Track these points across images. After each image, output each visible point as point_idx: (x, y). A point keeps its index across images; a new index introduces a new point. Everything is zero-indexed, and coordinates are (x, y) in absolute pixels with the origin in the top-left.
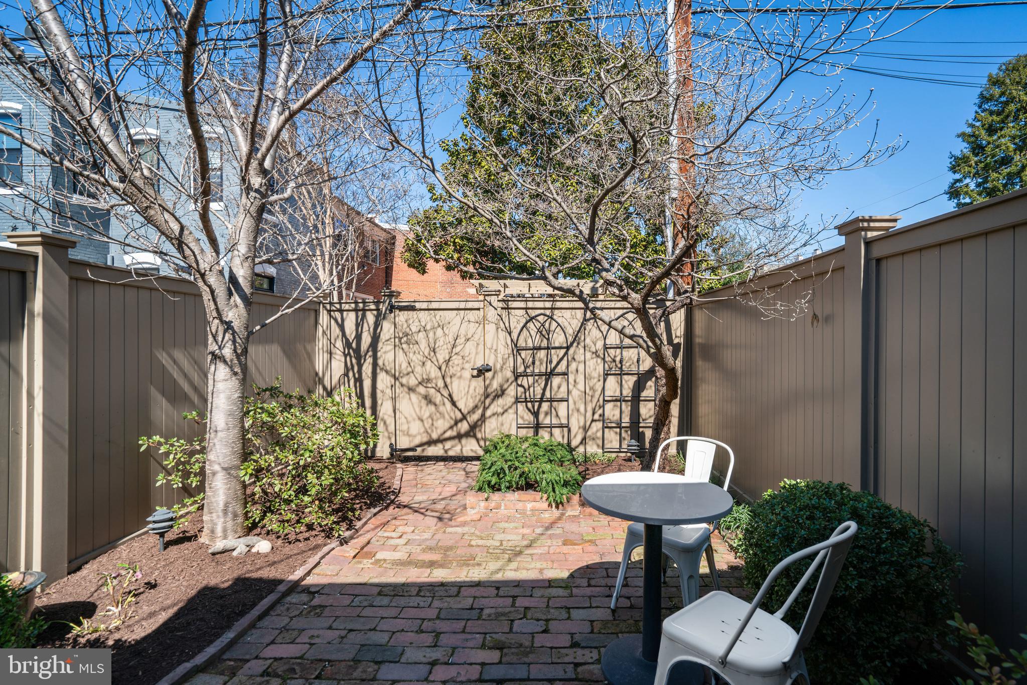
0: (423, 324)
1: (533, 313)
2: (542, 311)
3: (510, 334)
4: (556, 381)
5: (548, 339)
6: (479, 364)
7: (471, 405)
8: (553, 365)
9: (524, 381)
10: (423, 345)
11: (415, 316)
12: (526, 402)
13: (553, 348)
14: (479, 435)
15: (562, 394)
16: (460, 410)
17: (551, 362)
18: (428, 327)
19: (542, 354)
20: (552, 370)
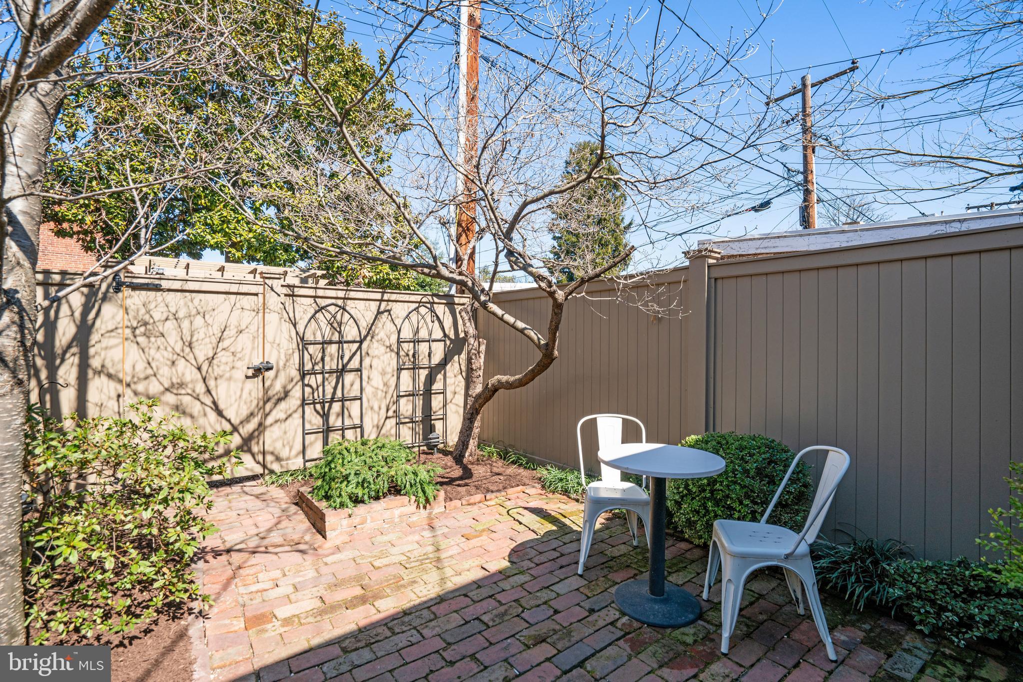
0: (173, 310)
1: (323, 302)
2: (333, 301)
3: (295, 325)
4: (349, 378)
5: (340, 332)
6: (257, 362)
7: (245, 412)
8: (345, 360)
9: (312, 380)
10: (173, 338)
11: (160, 299)
12: (314, 403)
13: (346, 342)
14: (255, 449)
15: (356, 392)
16: (229, 421)
17: (342, 358)
18: (181, 315)
19: (333, 349)
20: (344, 366)
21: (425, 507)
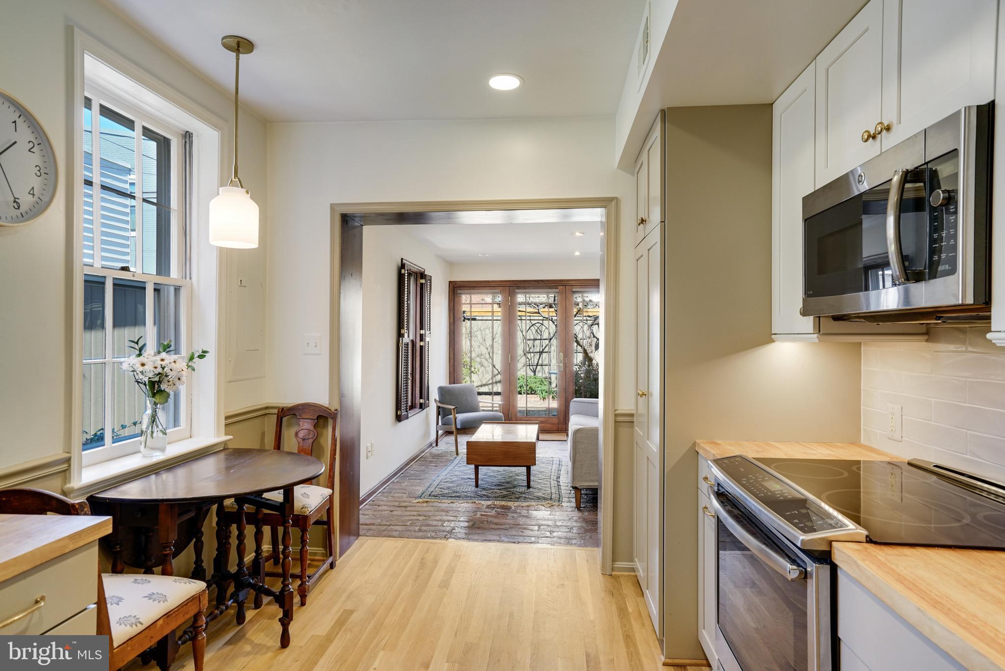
0: (480, 327)
1: (534, 322)
2: (537, 321)
3: (522, 332)
4: (544, 355)
5: (541, 335)
8: (543, 348)
9: (529, 356)
10: (479, 337)
11: (476, 323)
12: (529, 366)
13: (544, 339)
15: (546, 362)
17: (542, 346)
18: (482, 329)
19: (537, 342)
20: (543, 350)
21: (543, 400)
